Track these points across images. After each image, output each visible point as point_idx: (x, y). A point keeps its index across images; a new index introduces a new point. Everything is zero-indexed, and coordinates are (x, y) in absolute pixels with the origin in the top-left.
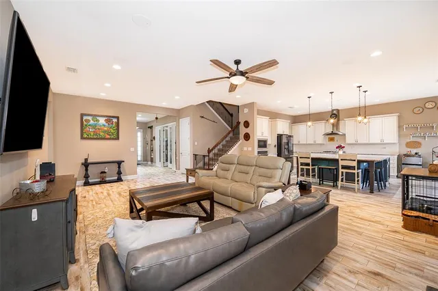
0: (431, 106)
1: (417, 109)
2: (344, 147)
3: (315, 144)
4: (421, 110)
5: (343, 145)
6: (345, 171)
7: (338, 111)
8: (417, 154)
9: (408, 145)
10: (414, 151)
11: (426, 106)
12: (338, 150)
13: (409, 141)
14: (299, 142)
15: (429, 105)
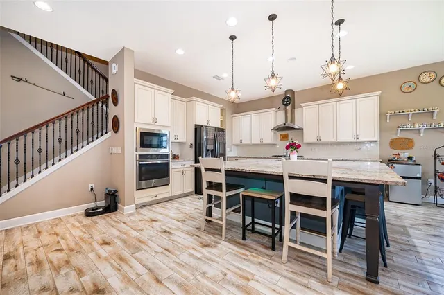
0: (429, 80)
1: (407, 85)
2: (299, 146)
3: (262, 145)
4: (413, 86)
5: (297, 142)
6: (300, 209)
7: (292, 92)
8: (410, 158)
9: (394, 144)
10: (405, 155)
11: (421, 79)
12: (289, 151)
13: (394, 137)
14: (241, 141)
15: (425, 78)
